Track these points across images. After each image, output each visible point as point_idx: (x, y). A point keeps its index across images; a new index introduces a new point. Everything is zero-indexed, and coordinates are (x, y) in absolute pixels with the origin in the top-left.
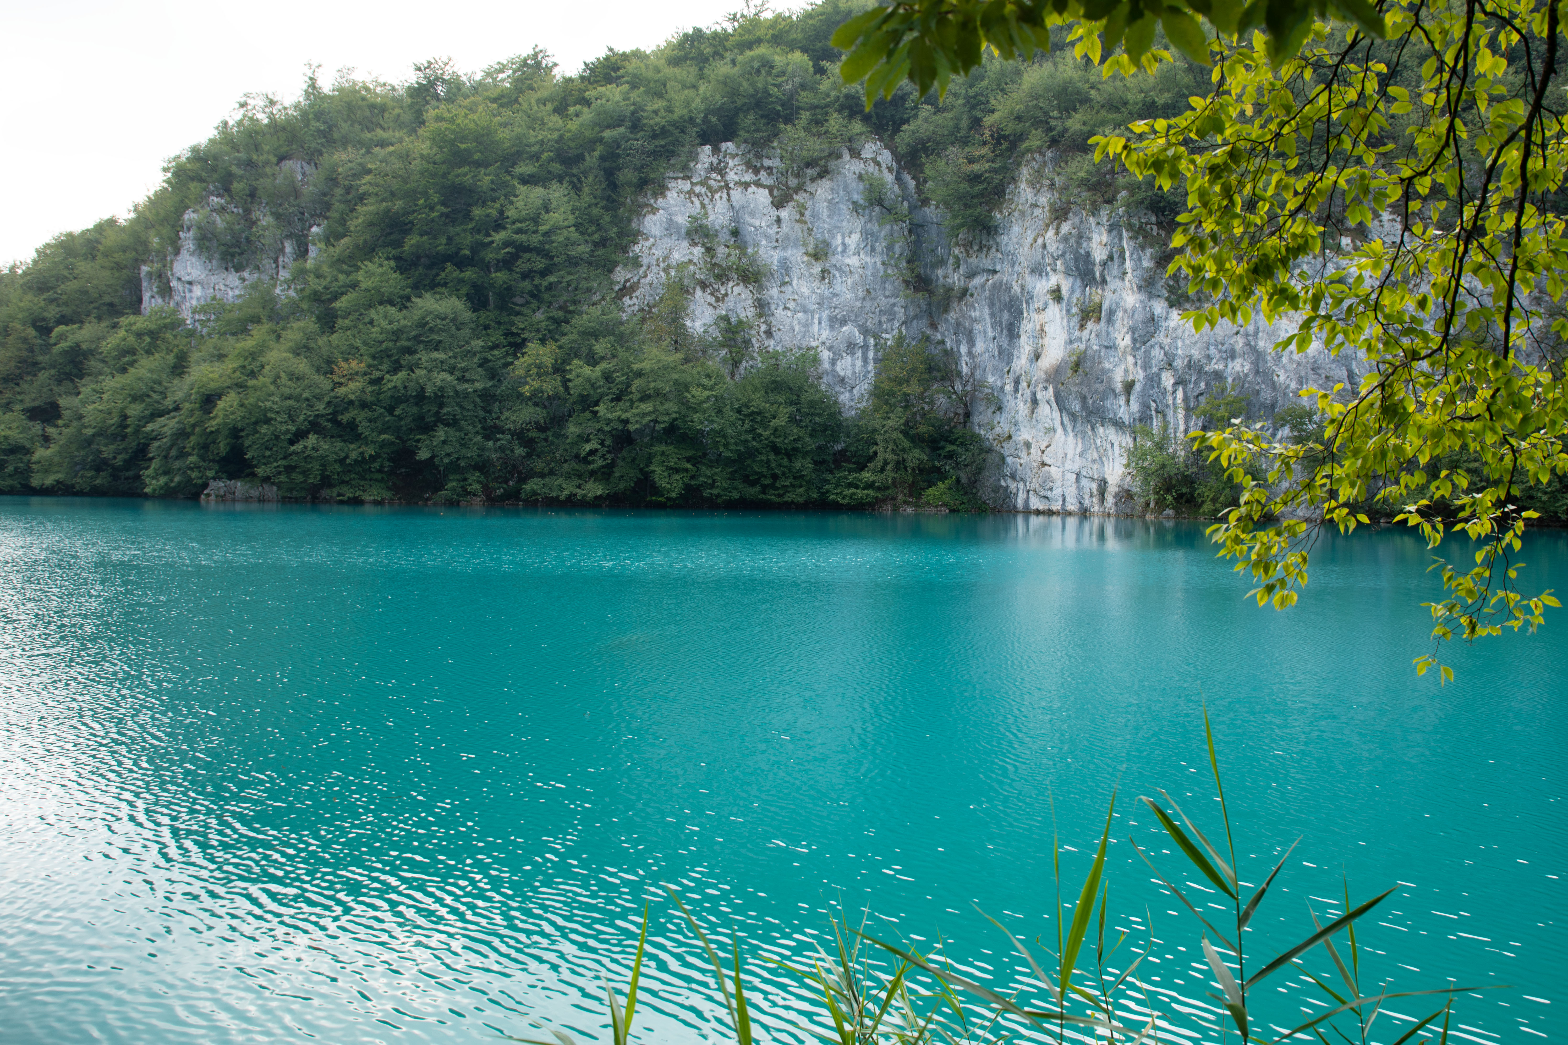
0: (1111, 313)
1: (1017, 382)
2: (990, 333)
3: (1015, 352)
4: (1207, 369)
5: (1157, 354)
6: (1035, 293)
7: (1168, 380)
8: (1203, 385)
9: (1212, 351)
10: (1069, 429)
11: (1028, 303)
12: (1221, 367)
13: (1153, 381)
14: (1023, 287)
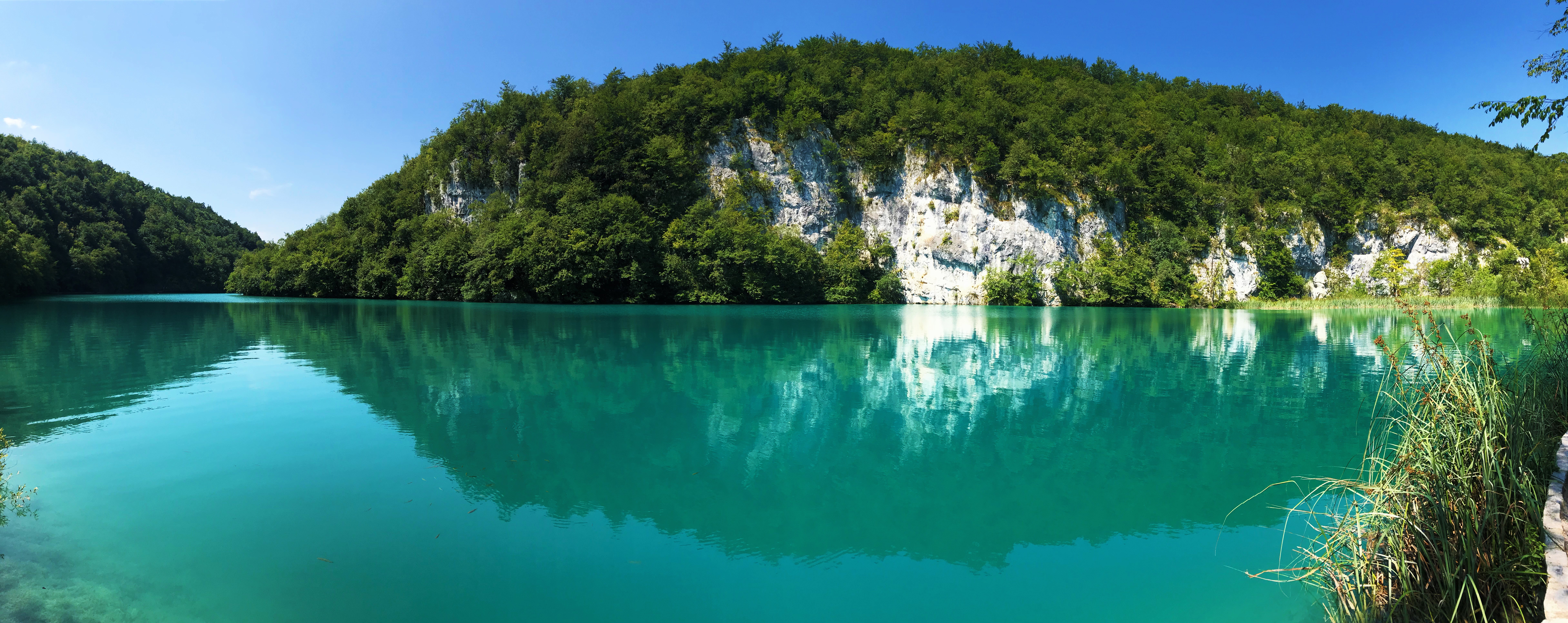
0: (965, 217)
1: (906, 245)
2: (888, 221)
3: (904, 231)
4: (1014, 244)
5: (989, 237)
6: (918, 205)
7: (994, 248)
8: (1011, 251)
9: (1016, 237)
10: (938, 267)
11: (913, 209)
12: (1020, 244)
13: (986, 248)
14: (910, 202)
